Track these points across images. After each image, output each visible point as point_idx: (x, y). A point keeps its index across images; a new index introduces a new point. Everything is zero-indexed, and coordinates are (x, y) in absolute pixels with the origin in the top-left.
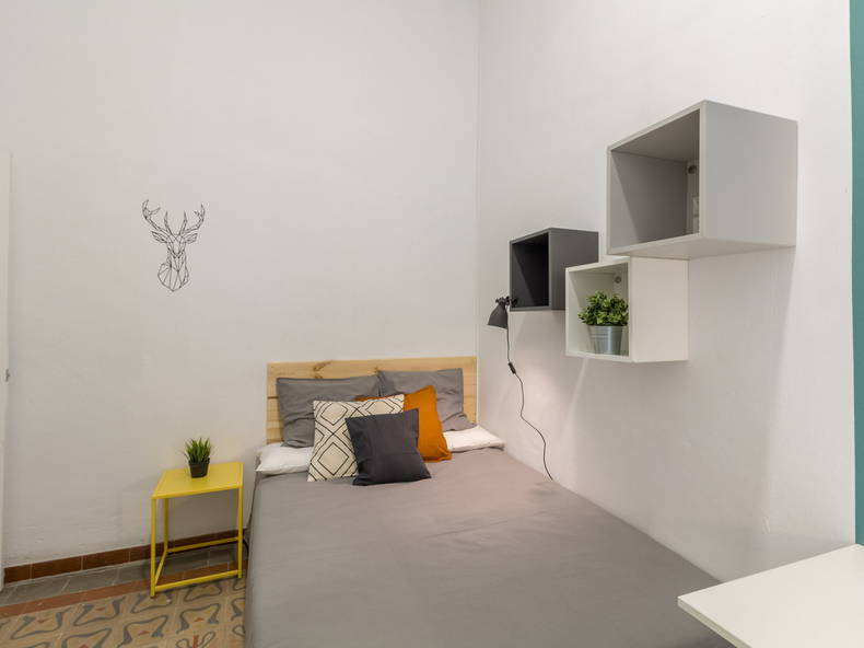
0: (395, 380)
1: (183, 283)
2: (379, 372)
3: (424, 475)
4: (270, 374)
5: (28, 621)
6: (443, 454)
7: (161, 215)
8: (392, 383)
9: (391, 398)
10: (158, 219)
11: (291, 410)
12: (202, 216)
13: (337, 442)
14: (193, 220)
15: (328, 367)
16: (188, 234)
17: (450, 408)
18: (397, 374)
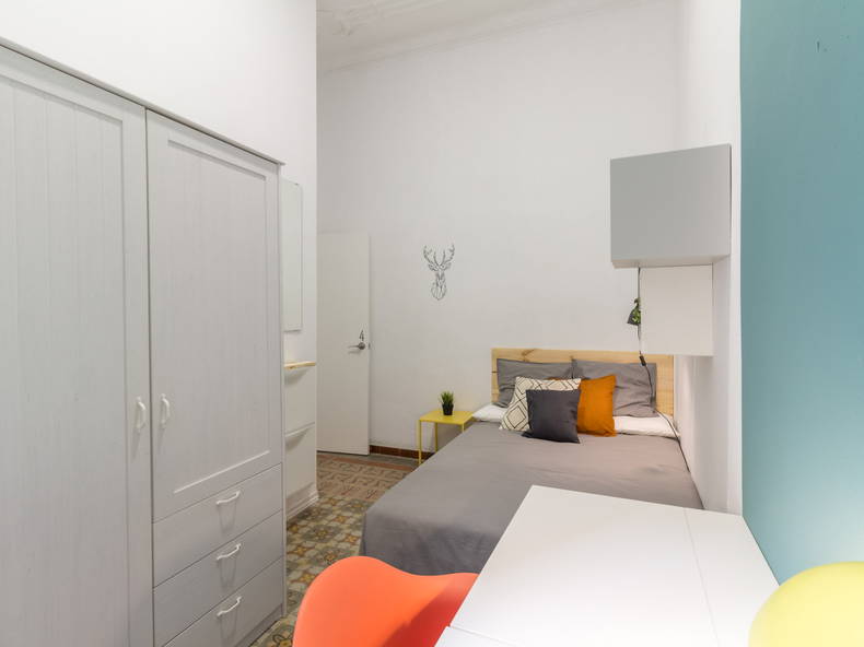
0: (585, 368)
1: (444, 295)
2: (573, 360)
3: (574, 440)
4: (493, 356)
5: (371, 469)
6: (606, 431)
7: (432, 253)
8: (581, 370)
9: (570, 381)
10: (431, 257)
11: (504, 382)
12: (452, 251)
13: (521, 406)
14: (448, 255)
15: (532, 354)
16: (446, 264)
17: (631, 396)
18: (586, 363)
